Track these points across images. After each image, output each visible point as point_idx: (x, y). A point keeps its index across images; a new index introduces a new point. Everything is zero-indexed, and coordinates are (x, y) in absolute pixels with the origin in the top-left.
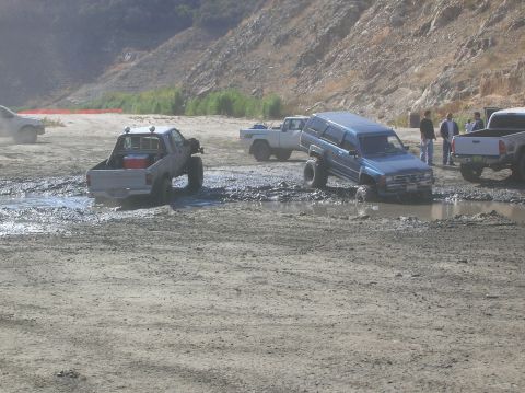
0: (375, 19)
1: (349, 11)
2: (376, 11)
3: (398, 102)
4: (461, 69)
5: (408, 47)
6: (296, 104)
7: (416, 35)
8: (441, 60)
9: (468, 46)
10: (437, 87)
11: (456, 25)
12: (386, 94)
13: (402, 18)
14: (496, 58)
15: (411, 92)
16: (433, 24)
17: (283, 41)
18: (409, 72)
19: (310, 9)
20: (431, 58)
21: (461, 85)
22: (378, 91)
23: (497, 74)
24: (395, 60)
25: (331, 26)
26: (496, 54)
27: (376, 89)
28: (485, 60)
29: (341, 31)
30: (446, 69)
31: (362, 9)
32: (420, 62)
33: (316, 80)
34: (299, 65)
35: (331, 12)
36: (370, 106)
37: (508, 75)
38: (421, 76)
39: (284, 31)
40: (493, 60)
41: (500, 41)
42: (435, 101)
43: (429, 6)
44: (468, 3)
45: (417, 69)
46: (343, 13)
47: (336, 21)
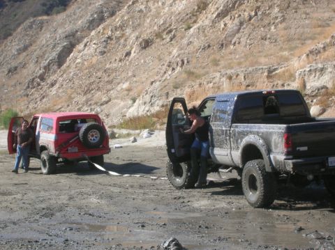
0: (86, 52)
1: (64, 47)
2: (85, 45)
3: (113, 111)
4: (166, 83)
5: (115, 70)
7: (120, 60)
8: (143, 77)
9: (169, 66)
10: (147, 98)
11: (149, 51)
12: (102, 105)
13: (105, 50)
14: (193, 73)
15: (122, 104)
16: (132, 52)
17: (13, 71)
18: (119, 88)
19: (32, 48)
20: (134, 76)
22: (96, 103)
23: (200, 84)
24: (106, 79)
25: (50, 58)
26: (192, 70)
27: (93, 102)
28: (184, 76)
29: (61, 60)
30: (152, 83)
31: (73, 45)
32: (126, 81)
33: (43, 97)
34: (28, 87)
35: (49, 49)
37: (211, 85)
38: (129, 90)
39: (14, 64)
40: (190, 74)
41: (194, 61)
42: (147, 109)
43: (126, 40)
44: (159, 35)
45: (125, 86)
46: (59, 49)
47: (54, 54)
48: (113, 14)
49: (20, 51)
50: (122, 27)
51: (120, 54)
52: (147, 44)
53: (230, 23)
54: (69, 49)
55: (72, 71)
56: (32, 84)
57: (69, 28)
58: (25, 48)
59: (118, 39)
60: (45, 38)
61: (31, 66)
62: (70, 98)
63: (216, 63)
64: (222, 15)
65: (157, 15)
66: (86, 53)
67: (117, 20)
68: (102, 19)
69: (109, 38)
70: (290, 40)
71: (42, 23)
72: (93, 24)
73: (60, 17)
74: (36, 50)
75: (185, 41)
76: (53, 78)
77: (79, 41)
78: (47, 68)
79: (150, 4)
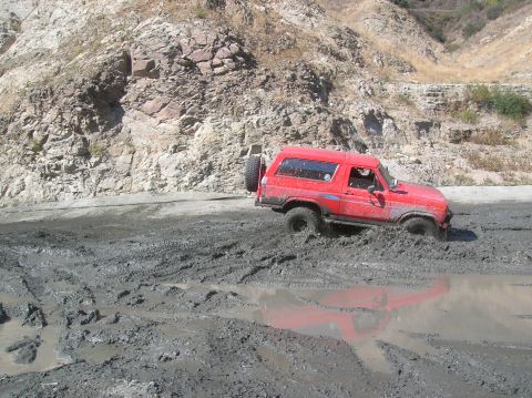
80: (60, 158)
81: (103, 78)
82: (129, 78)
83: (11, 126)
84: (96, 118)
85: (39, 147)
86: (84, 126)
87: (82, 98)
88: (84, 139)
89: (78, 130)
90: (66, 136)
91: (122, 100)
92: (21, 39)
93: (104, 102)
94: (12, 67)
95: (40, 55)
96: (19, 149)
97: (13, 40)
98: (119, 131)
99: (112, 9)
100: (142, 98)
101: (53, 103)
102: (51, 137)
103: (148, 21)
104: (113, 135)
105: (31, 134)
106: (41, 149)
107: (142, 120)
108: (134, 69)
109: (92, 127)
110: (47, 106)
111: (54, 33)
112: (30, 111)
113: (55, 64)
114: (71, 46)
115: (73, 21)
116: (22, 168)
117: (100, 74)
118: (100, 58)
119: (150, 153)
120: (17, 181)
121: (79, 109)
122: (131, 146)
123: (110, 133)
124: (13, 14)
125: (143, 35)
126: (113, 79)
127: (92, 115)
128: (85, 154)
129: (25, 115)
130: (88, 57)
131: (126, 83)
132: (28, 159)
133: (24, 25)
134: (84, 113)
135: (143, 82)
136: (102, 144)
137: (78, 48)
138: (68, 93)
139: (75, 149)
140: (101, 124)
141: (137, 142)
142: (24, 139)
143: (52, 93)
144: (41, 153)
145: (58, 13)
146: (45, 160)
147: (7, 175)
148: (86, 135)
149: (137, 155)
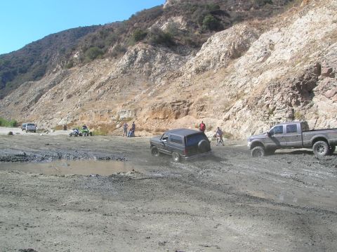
2: (46, 95)
3: (54, 122)
4: (74, 113)
5: (56, 106)
6: (21, 123)
7: (59, 102)
8: (67, 109)
9: (76, 106)
10: (66, 118)
11: (70, 99)
12: (50, 120)
13: (54, 98)
15: (57, 120)
16: (64, 99)
17: (17, 103)
18: (57, 113)
20: (63, 109)
21: (74, 117)
22: (47, 119)
24: (53, 109)
25: (32, 99)
26: (84, 108)
28: (81, 110)
29: (36, 100)
30: (69, 112)
31: (41, 95)
32: (60, 111)
33: (28, 115)
34: (22, 111)
35: (32, 95)
36: (45, 124)
38: (61, 114)
39: (17, 101)
40: (83, 110)
41: (85, 105)
42: (66, 122)
43: (62, 94)
44: (75, 93)
45: (59, 113)
46: (36, 96)
47: (34, 98)
48: (59, 83)
49: (20, 95)
50: (61, 89)
51: (59, 100)
52: (69, 97)
53: (101, 91)
54: (39, 96)
55: (40, 105)
56: (24, 109)
57: (41, 87)
58: (23, 94)
59: (60, 93)
60: (31, 90)
61: (25, 102)
62: (38, 116)
63: (93, 106)
64: (98, 88)
65: (76, 85)
66: (46, 98)
67: (60, 86)
68: (55, 85)
69: (56, 93)
70: (122, 99)
71: (30, 84)
72: (50, 86)
73: (38, 82)
74: (27, 95)
75: (83, 97)
76: (33, 107)
77: (44, 93)
78: (31, 103)
79: (73, 80)
80: (280, 119)
81: (305, 77)
82: (319, 77)
83: (260, 101)
84: (299, 99)
85: (271, 113)
86: (293, 103)
87: (293, 88)
88: (293, 110)
89: (290, 105)
90: (284, 108)
91: (315, 89)
92: (273, 54)
93: (305, 90)
94: (267, 70)
95: (280, 64)
96: (262, 113)
97: (269, 55)
98: (311, 106)
99: (320, 37)
100: (325, 89)
101: (279, 91)
102: (277, 108)
103: (334, 45)
104: (308, 108)
105: (268, 106)
106: (272, 113)
107: (324, 100)
108: (322, 72)
109: (297, 103)
110: (276, 92)
111: (289, 51)
112: (268, 94)
113: (286, 69)
114: (297, 58)
115: (300, 44)
116: (263, 123)
117: (304, 75)
118: (306, 66)
119: (326, 118)
120: (260, 129)
121: (291, 94)
122: (317, 114)
123: (307, 107)
124: (271, 41)
125: (329, 53)
126: (310, 78)
127: (298, 97)
128: (292, 117)
129: (266, 96)
130: (301, 65)
131: (317, 80)
132: (266, 118)
133: (276, 46)
134: (294, 96)
135: (327, 79)
136: (302, 112)
137: (299, 59)
138: (286, 85)
139: (287, 115)
140: (302, 102)
141: (321, 112)
142: (264, 108)
143: (279, 85)
144: (272, 115)
145: (293, 39)
146: (273, 119)
147: (255, 126)
148: (294, 108)
149: (319, 119)
